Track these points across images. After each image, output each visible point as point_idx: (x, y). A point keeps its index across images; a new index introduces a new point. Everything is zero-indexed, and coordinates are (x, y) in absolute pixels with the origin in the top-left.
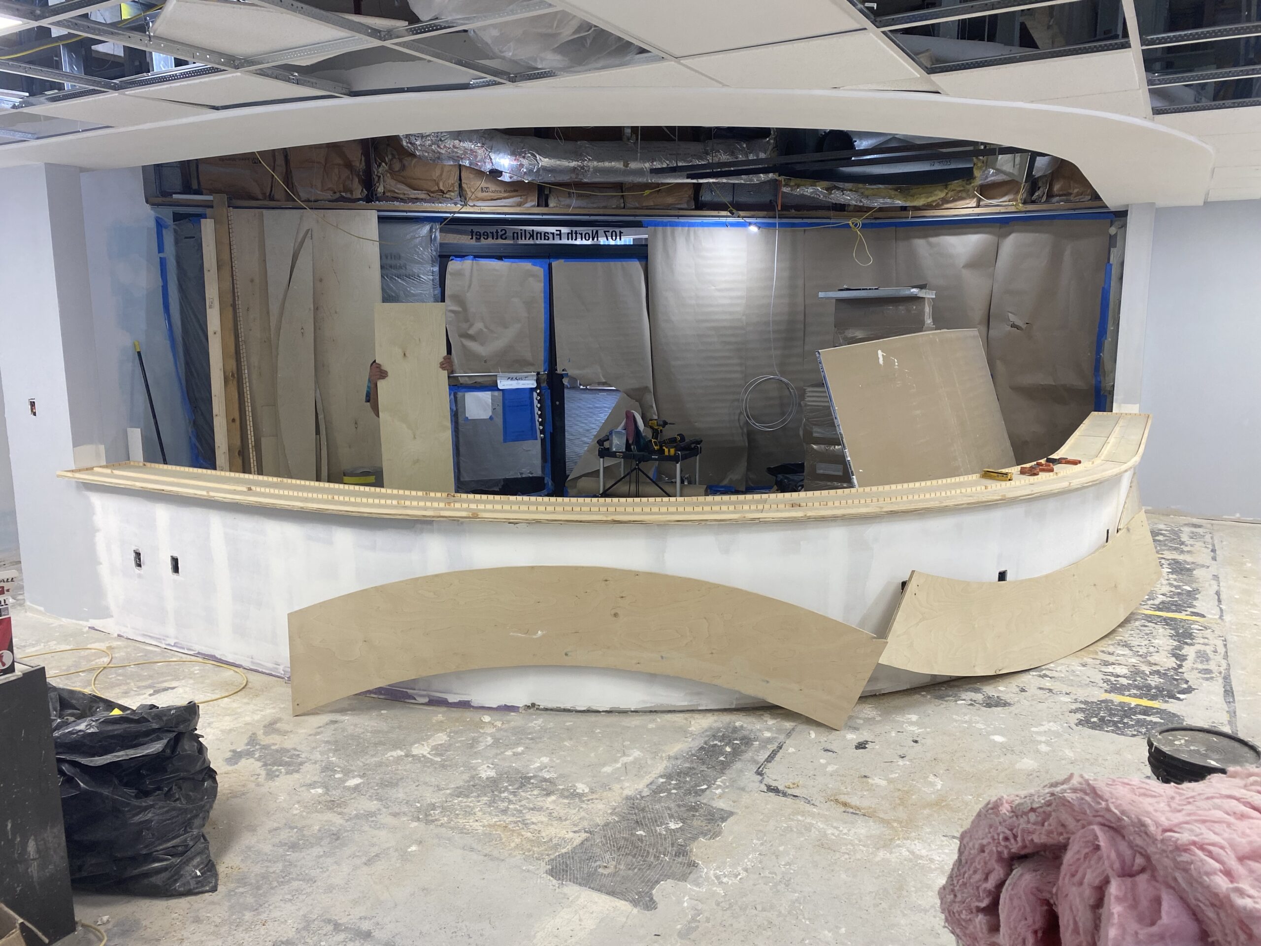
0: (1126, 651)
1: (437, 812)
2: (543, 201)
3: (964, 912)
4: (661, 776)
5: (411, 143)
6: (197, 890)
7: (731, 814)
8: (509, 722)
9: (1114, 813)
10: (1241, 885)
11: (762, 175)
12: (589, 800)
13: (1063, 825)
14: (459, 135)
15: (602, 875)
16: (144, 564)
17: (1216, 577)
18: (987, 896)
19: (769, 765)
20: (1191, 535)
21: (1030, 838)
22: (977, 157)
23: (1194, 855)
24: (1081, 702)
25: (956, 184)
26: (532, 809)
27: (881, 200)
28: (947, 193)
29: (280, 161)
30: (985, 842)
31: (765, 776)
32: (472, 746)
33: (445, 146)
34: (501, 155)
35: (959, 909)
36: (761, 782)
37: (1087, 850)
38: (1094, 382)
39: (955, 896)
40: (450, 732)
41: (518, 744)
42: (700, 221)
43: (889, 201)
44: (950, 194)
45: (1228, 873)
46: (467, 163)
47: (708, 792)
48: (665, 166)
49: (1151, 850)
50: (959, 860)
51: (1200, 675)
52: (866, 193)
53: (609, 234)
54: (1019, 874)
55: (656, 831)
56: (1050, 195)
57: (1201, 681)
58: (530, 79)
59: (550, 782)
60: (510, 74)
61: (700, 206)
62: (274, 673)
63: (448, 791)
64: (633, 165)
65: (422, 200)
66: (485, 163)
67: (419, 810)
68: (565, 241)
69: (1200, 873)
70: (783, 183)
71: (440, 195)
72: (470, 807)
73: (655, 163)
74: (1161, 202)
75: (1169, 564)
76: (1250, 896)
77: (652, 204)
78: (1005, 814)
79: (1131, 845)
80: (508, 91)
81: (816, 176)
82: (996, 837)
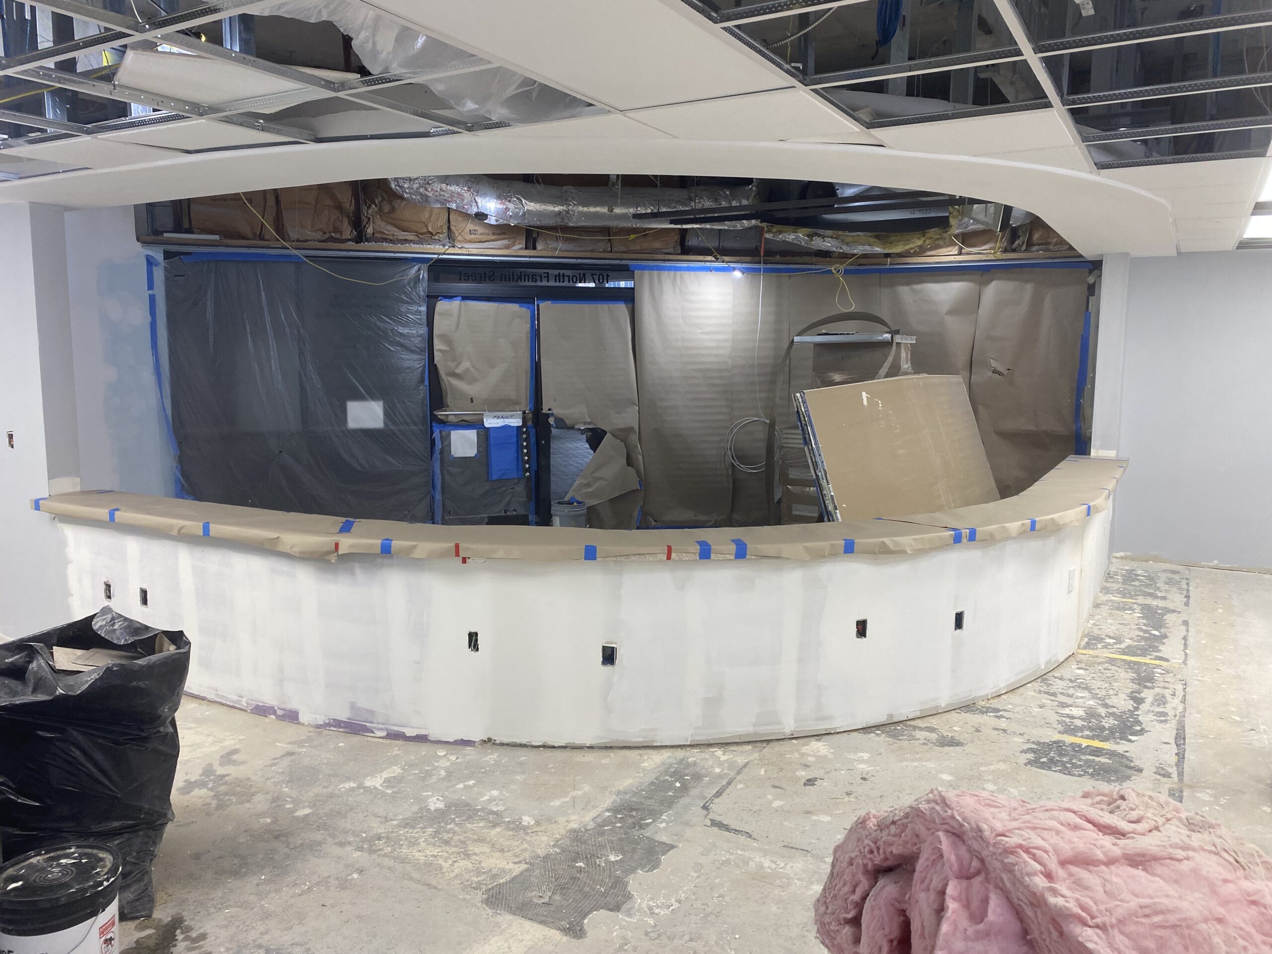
0: (1086, 694)
1: (381, 842)
2: (531, 244)
3: (833, 923)
4: (608, 810)
5: (399, 186)
6: (132, 915)
7: (672, 847)
8: (465, 755)
9: (958, 821)
10: (1056, 886)
11: (744, 221)
12: (533, 833)
13: (917, 836)
14: (446, 179)
15: (536, 905)
16: (114, 596)
17: (1186, 623)
18: (855, 908)
19: (716, 801)
20: (1168, 581)
21: (890, 850)
22: (952, 206)
23: (1019, 857)
24: (1033, 743)
25: (933, 232)
26: (476, 841)
27: (861, 247)
28: (924, 241)
29: (271, 201)
30: (853, 855)
31: (711, 811)
32: (424, 779)
33: (432, 189)
34: (487, 199)
35: (829, 921)
36: (706, 816)
37: (934, 857)
38: (1074, 428)
39: (827, 908)
40: (405, 765)
41: (469, 778)
42: (686, 265)
43: (868, 248)
44: (927, 242)
45: (1049, 876)
46: (454, 206)
47: (652, 826)
48: (649, 211)
49: (985, 853)
50: (832, 873)
51: (1155, 717)
52: (847, 240)
53: (596, 277)
54: (882, 885)
55: (595, 863)
56: (1030, 244)
57: (1155, 723)
58: (486, 129)
59: (497, 815)
60: (467, 123)
61: (686, 250)
62: (237, 706)
63: (395, 822)
64: (618, 211)
65: (411, 241)
66: (471, 206)
67: (364, 840)
68: (552, 283)
69: (1022, 874)
70: (766, 229)
71: (428, 236)
72: (414, 837)
73: (639, 209)
74: (1134, 253)
75: (1141, 610)
76: (1063, 896)
77: (638, 248)
78: (871, 828)
79: (970, 850)
80: (465, 139)
81: (798, 223)
82: (862, 850)
